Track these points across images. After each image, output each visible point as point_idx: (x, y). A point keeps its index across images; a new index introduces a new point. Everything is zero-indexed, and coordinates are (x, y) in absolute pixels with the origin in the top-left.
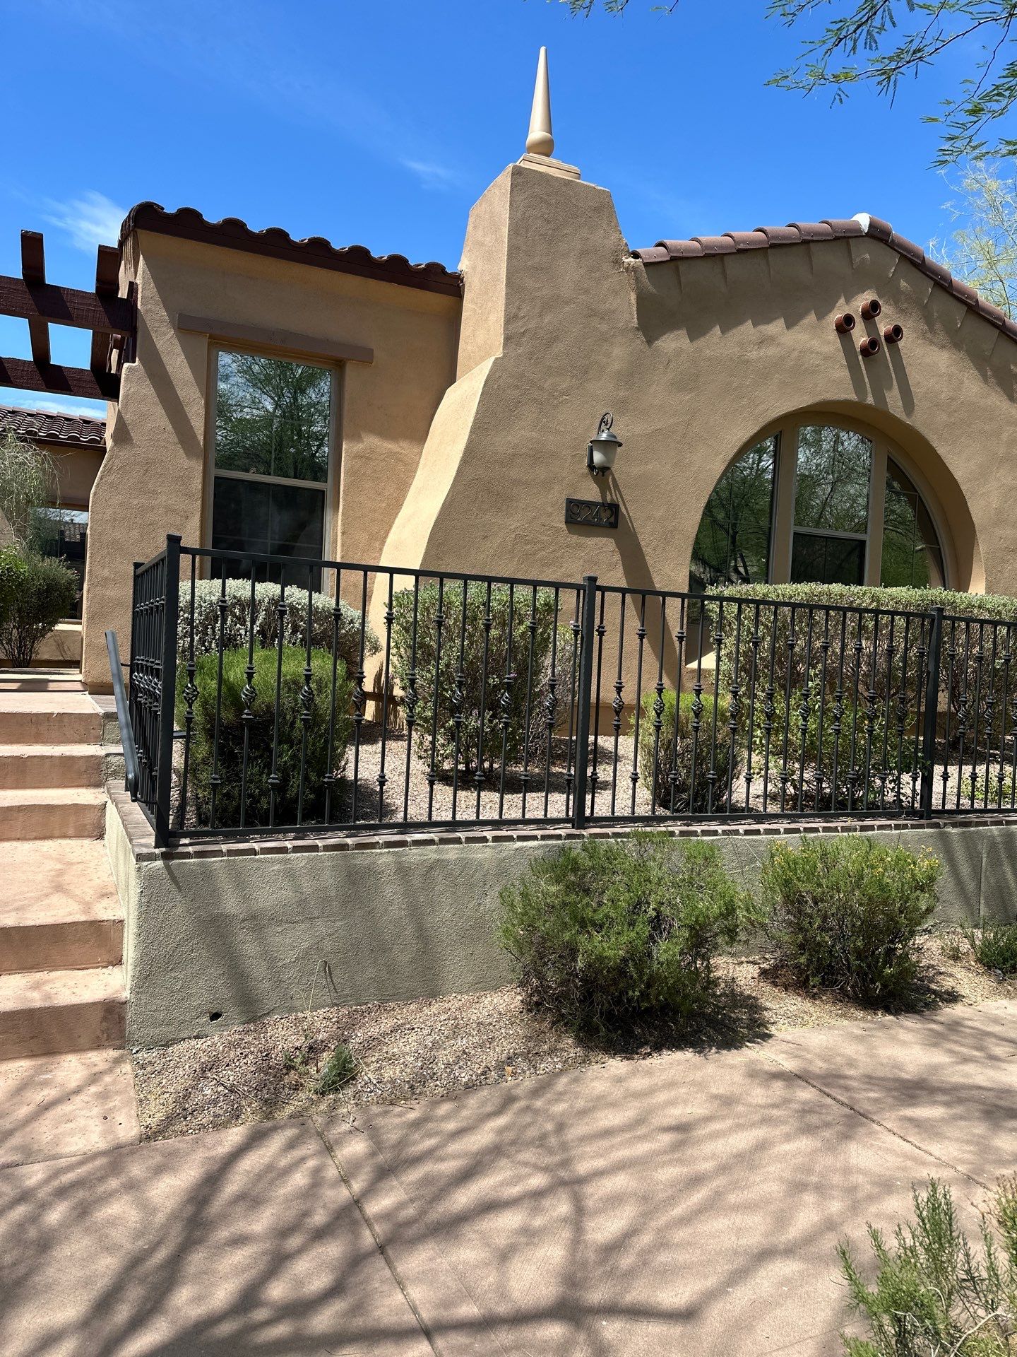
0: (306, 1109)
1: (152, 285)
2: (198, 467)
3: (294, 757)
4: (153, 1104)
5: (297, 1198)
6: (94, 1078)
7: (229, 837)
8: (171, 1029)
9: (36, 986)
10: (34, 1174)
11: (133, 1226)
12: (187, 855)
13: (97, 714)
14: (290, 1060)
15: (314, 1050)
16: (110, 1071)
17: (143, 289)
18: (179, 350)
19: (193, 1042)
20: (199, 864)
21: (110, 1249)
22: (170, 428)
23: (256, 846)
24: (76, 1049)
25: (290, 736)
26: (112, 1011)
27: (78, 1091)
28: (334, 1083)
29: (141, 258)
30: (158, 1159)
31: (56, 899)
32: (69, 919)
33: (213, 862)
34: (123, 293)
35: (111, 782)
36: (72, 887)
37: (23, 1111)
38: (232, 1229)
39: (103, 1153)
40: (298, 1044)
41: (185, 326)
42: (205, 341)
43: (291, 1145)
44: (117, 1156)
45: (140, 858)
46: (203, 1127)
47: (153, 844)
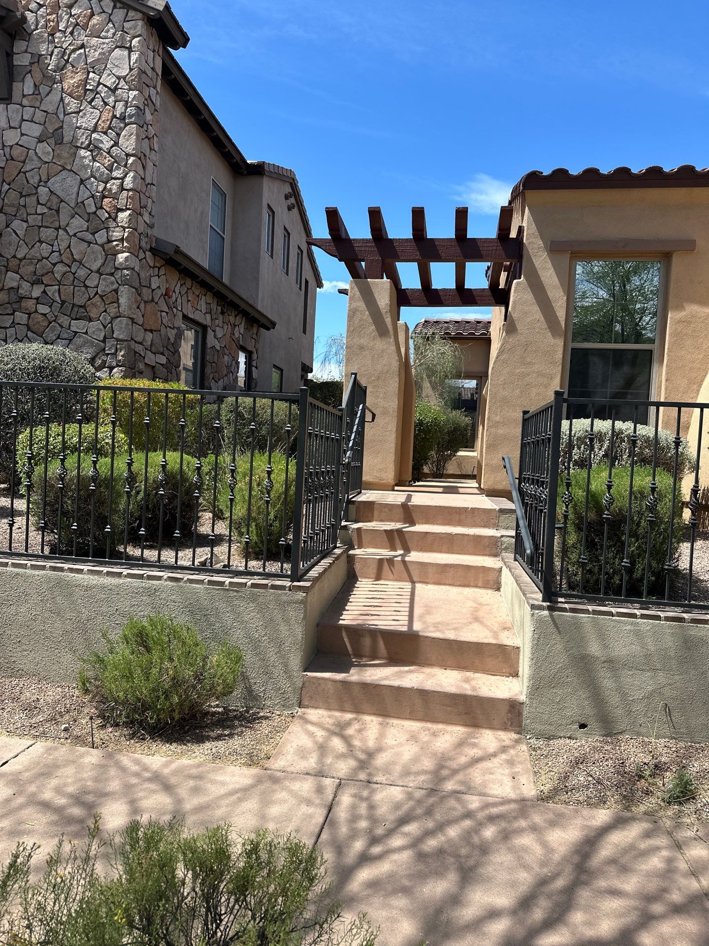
0: (657, 811)
1: (534, 225)
2: (560, 342)
3: (639, 548)
4: (543, 777)
5: (657, 876)
6: (504, 749)
7: (592, 601)
8: (552, 728)
9: (467, 680)
10: (474, 802)
11: (539, 857)
12: (564, 610)
13: (495, 510)
14: (641, 771)
15: (659, 769)
16: (513, 747)
17: (528, 229)
18: (550, 265)
19: (568, 741)
20: (573, 617)
21: (526, 867)
22: (542, 319)
23: (614, 610)
24: (492, 728)
25: (636, 533)
26: (513, 707)
27: (494, 755)
28: (678, 797)
29: (527, 209)
30: (551, 816)
31: (476, 626)
32: (486, 641)
33: (583, 617)
34: (513, 234)
35: (504, 554)
36: (485, 620)
37: (463, 760)
38: (609, 883)
39: (515, 801)
40: (646, 761)
41: (554, 248)
42: (567, 256)
43: (648, 835)
44: (524, 806)
45: (533, 607)
46: (579, 802)
47: (541, 599)
